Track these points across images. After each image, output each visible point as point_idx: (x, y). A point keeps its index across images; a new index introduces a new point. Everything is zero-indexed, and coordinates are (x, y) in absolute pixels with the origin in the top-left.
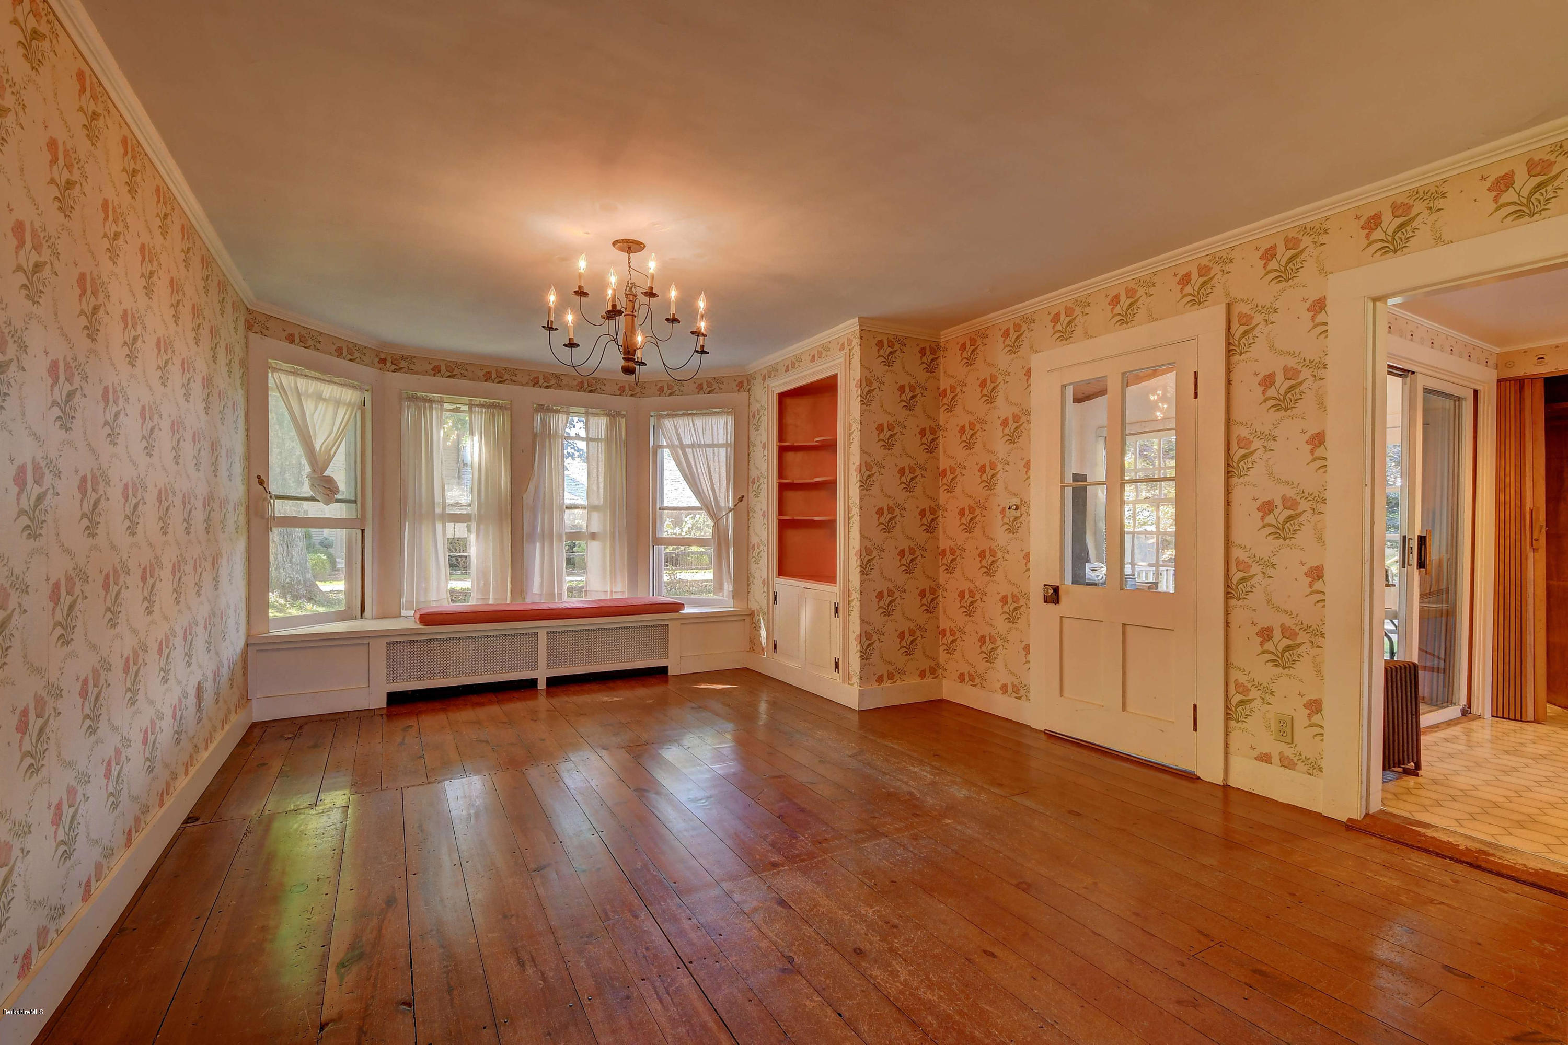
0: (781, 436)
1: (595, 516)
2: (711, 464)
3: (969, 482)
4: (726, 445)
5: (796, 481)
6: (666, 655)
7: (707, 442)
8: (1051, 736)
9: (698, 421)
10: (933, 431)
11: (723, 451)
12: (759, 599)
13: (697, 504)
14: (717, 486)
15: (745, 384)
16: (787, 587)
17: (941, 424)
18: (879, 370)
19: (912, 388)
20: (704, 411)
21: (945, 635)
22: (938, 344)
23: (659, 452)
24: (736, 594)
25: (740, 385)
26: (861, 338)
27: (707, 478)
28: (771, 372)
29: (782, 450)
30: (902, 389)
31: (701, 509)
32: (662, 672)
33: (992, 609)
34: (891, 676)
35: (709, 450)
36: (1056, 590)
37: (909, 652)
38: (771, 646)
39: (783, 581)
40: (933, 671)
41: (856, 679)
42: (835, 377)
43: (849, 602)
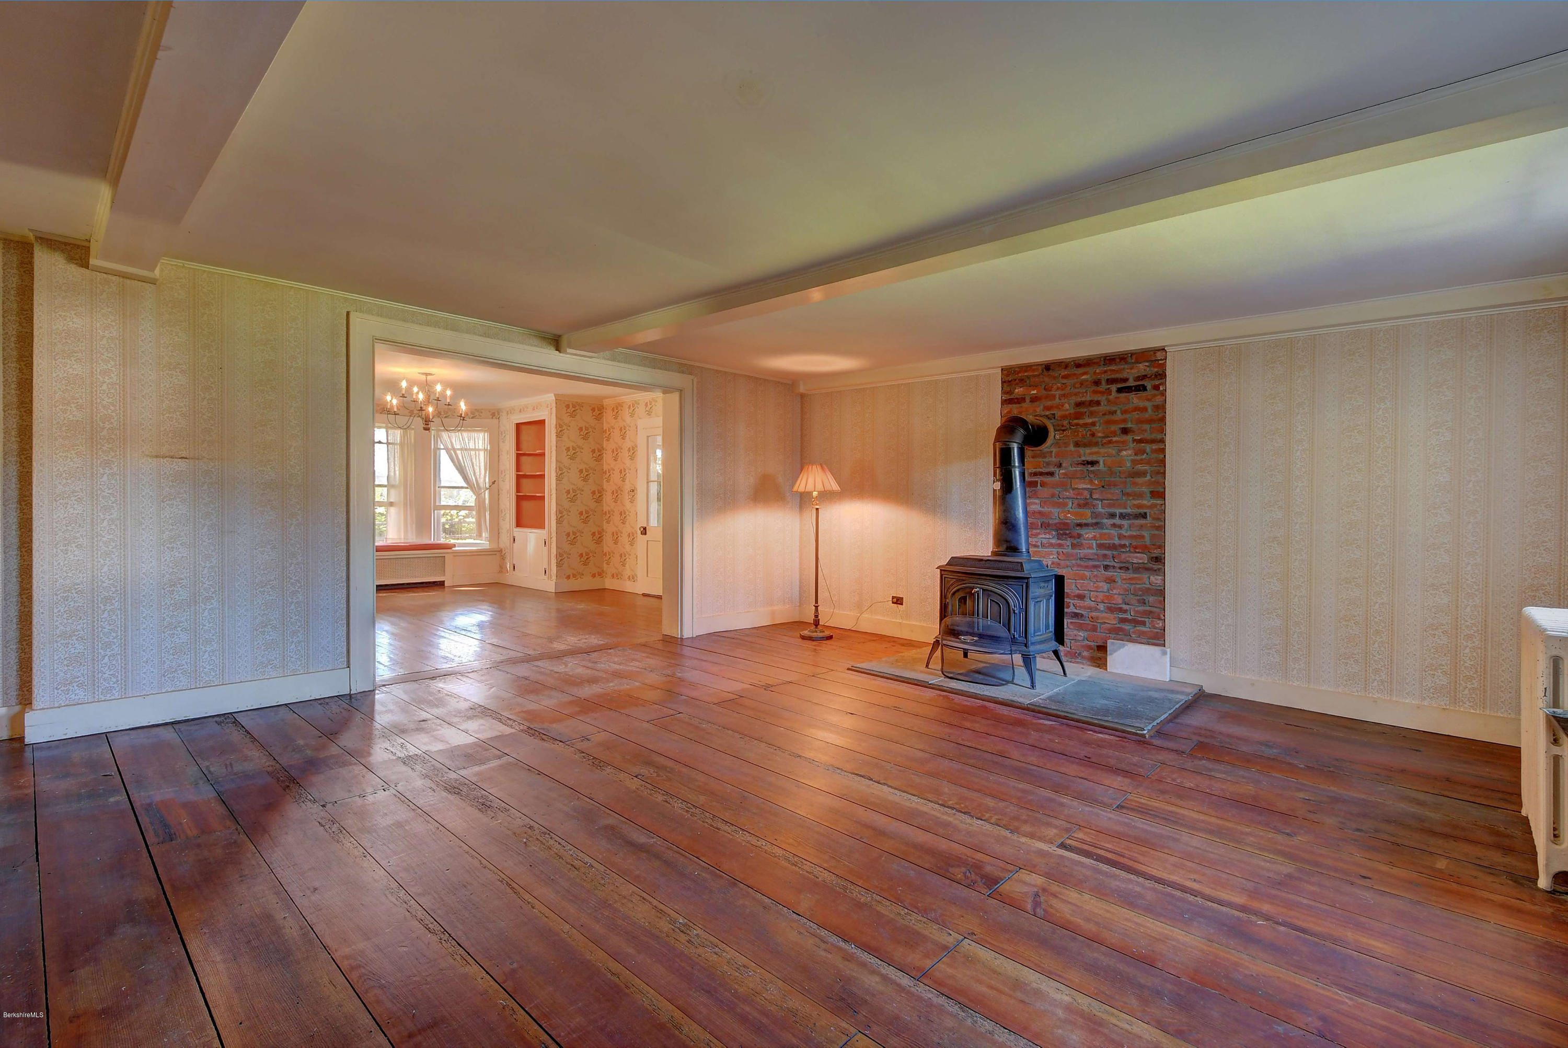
0: (518, 447)
1: (393, 492)
2: (474, 460)
3: (616, 477)
4: (485, 450)
5: (527, 474)
6: (444, 575)
7: (471, 447)
8: (644, 595)
9: (465, 434)
10: (599, 451)
11: (482, 454)
12: (505, 540)
13: (465, 485)
14: (478, 474)
15: (496, 414)
16: (519, 533)
17: (604, 447)
18: (567, 419)
19: (587, 429)
20: (469, 429)
21: (606, 555)
22: (602, 406)
23: (438, 452)
24: (490, 540)
25: (493, 415)
26: (556, 403)
27: (471, 469)
28: (510, 411)
29: (519, 456)
30: (581, 429)
31: (467, 488)
32: (441, 584)
33: (624, 539)
34: (574, 576)
35: (473, 453)
36: (645, 529)
37: (585, 564)
38: (512, 568)
39: (519, 529)
40: (600, 574)
41: (554, 578)
42: (545, 420)
43: (551, 538)
